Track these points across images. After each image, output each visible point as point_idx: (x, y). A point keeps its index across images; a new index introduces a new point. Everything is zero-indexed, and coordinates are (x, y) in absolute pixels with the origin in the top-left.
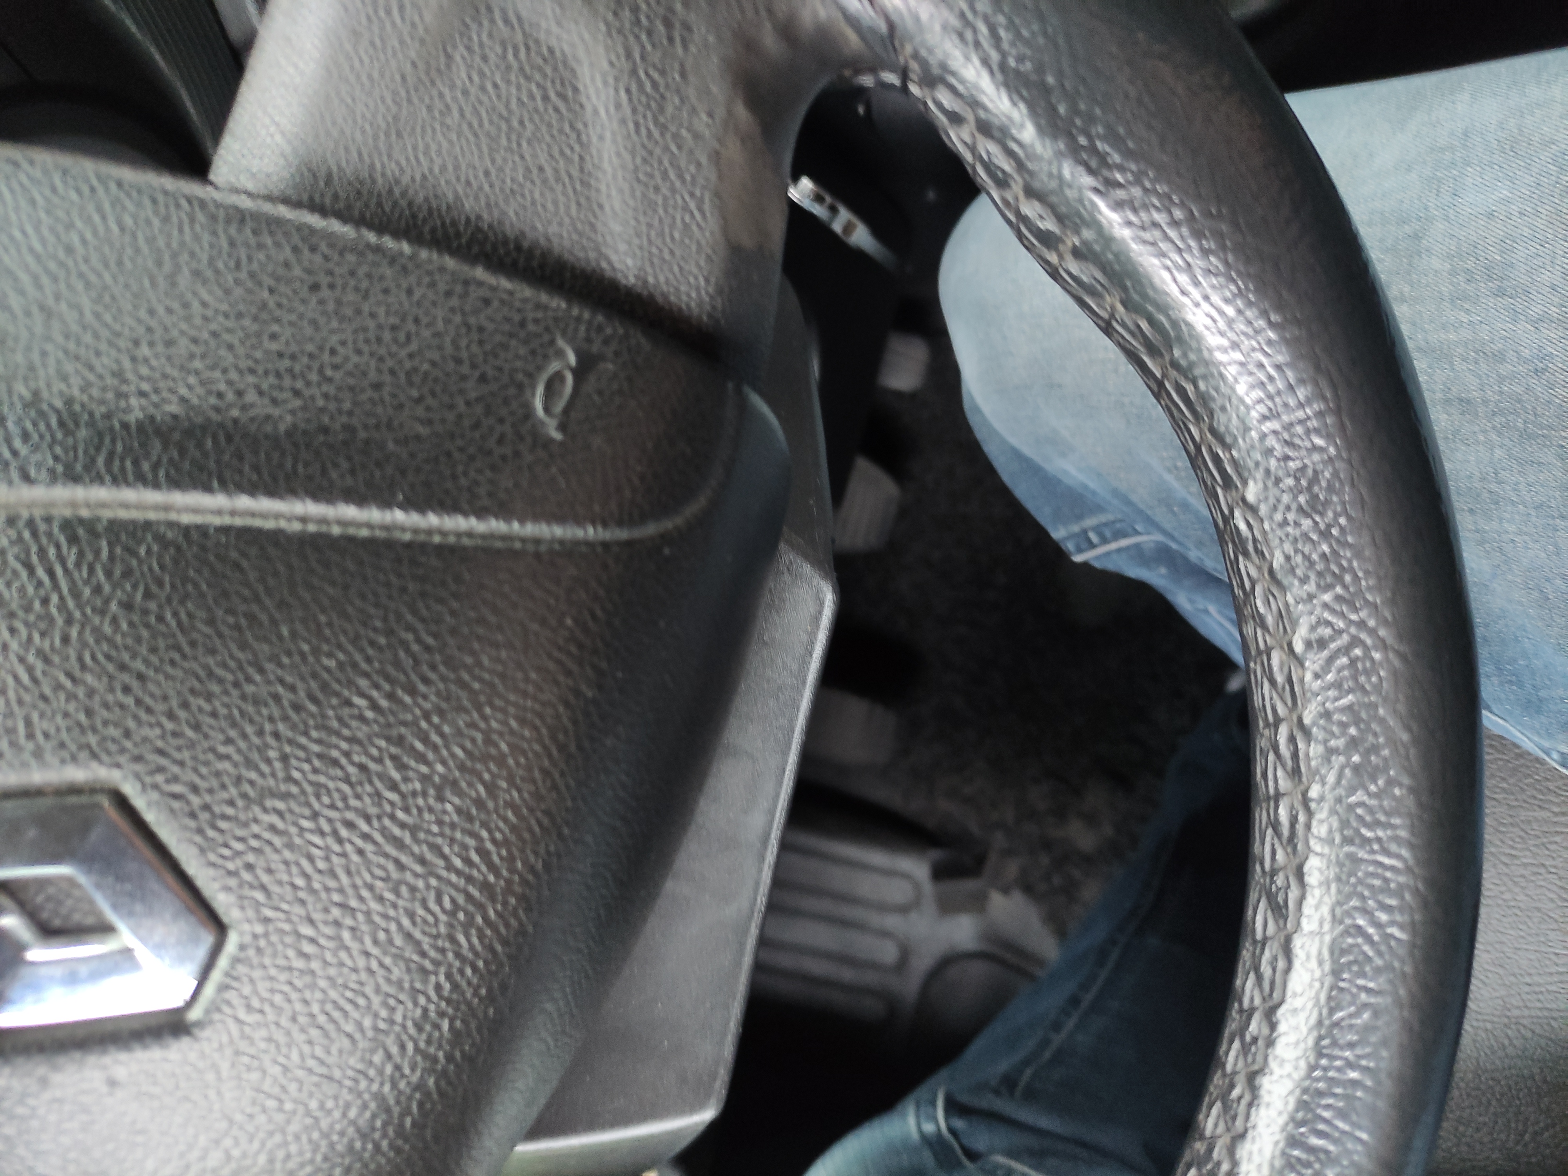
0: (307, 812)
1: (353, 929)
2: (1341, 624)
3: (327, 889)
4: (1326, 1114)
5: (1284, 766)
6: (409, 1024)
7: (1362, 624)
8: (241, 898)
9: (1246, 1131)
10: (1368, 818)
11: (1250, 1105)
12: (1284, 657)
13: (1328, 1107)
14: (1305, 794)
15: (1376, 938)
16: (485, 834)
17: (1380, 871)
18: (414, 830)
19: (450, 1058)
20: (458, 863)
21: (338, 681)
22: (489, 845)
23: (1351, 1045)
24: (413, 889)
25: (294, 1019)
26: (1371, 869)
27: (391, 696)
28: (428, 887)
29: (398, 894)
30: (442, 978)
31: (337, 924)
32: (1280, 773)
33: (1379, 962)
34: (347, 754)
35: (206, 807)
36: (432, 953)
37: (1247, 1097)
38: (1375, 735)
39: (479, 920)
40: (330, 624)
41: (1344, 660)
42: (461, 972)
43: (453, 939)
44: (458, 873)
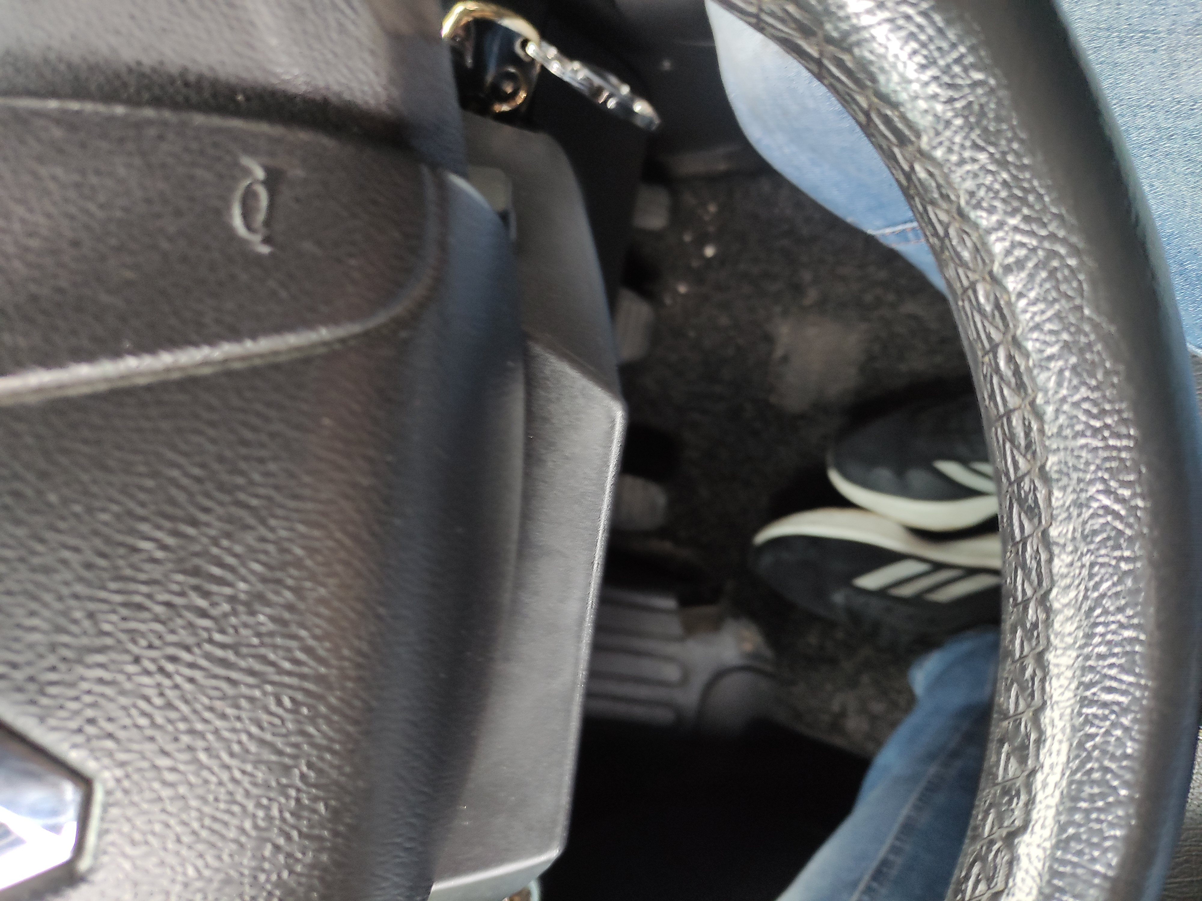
0: (127, 658)
1: (207, 750)
2: (1035, 242)
3: (170, 721)
4: (1113, 672)
5: (1009, 385)
6: (287, 815)
7: (1053, 237)
8: (92, 751)
9: (1044, 703)
10: (1095, 411)
11: (1043, 680)
12: (988, 287)
13: (1111, 666)
14: (1032, 403)
15: (1123, 512)
16: (303, 633)
17: (1115, 454)
18: (234, 648)
19: (336, 834)
20: (287, 665)
21: (119, 531)
22: (311, 642)
23: (1120, 610)
24: (251, 699)
25: (179, 841)
26: (1106, 454)
27: (175, 533)
28: (265, 693)
29: (238, 707)
30: (305, 769)
31: (190, 748)
32: (1006, 392)
33: (1128, 532)
34: (149, 596)
35: (32, 679)
36: (288, 750)
37: (1039, 674)
38: (1086, 335)
39: (323, 709)
40: (95, 482)
41: (1044, 274)
42: (322, 759)
43: (303, 733)
44: (289, 673)
